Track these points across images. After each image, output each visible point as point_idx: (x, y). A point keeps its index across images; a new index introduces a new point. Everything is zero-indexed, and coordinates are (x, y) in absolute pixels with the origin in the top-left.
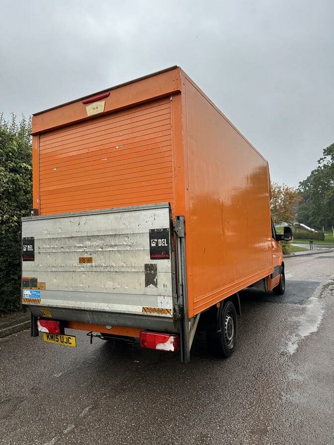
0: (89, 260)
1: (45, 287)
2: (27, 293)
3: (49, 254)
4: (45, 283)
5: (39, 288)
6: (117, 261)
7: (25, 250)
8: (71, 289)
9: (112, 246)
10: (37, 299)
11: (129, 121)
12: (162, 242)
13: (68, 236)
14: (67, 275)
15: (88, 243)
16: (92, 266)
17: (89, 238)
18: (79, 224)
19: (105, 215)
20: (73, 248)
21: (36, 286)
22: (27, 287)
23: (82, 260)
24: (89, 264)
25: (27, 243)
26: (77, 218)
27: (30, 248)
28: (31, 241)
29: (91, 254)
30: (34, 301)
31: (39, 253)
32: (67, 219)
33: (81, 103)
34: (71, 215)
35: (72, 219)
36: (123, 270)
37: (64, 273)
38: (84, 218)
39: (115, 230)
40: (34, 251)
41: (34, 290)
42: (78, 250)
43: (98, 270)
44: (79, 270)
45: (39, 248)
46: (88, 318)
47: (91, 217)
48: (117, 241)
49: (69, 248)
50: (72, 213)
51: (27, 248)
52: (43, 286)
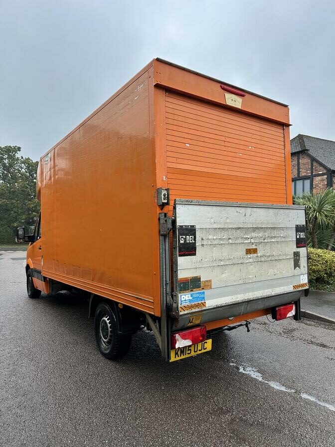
0: (255, 251)
1: (211, 285)
2: (185, 298)
3: (215, 245)
4: (210, 281)
5: (203, 289)
6: (276, 251)
7: (182, 242)
8: (240, 282)
9: (272, 238)
10: (200, 302)
11: (258, 129)
12: (302, 235)
13: (235, 226)
14: (235, 267)
15: (254, 234)
16: (257, 257)
17: (255, 229)
18: (245, 215)
19: (266, 209)
20: (240, 239)
21: (199, 287)
22: (186, 290)
23: (249, 251)
24: (255, 255)
25: (186, 232)
26: (243, 209)
27: (189, 239)
28: (191, 231)
29: (256, 245)
30: (197, 306)
31: (203, 245)
32: (233, 209)
33: (219, 85)
34: (238, 205)
35: (238, 209)
36: (280, 258)
37: (232, 266)
38: (249, 210)
39: (274, 224)
40: (195, 243)
41: (196, 292)
42: (245, 242)
43: (263, 259)
44: (247, 261)
45: (202, 239)
46: (242, 309)
47: (255, 209)
48: (275, 233)
49: (237, 239)
50: (239, 203)
51: (185, 239)
52: (208, 284)
